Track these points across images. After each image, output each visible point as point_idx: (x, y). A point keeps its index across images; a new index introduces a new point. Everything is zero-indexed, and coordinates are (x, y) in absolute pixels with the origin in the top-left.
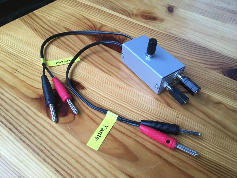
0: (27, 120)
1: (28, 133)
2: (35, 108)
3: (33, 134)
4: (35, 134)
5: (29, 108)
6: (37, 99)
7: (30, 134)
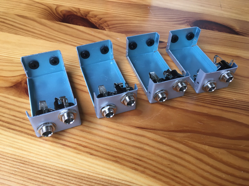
0: (8, 109)
1: (16, 120)
2: (14, 96)
4: (24, 119)
5: (6, 97)
7: (18, 121)
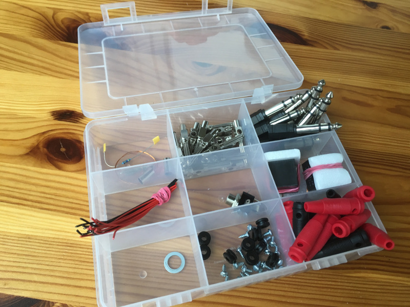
0: (33, 184)
1: (47, 198)
2: (34, 166)
3: (53, 197)
4: (56, 195)
5: (24, 169)
6: (27, 154)
7: (50, 198)
